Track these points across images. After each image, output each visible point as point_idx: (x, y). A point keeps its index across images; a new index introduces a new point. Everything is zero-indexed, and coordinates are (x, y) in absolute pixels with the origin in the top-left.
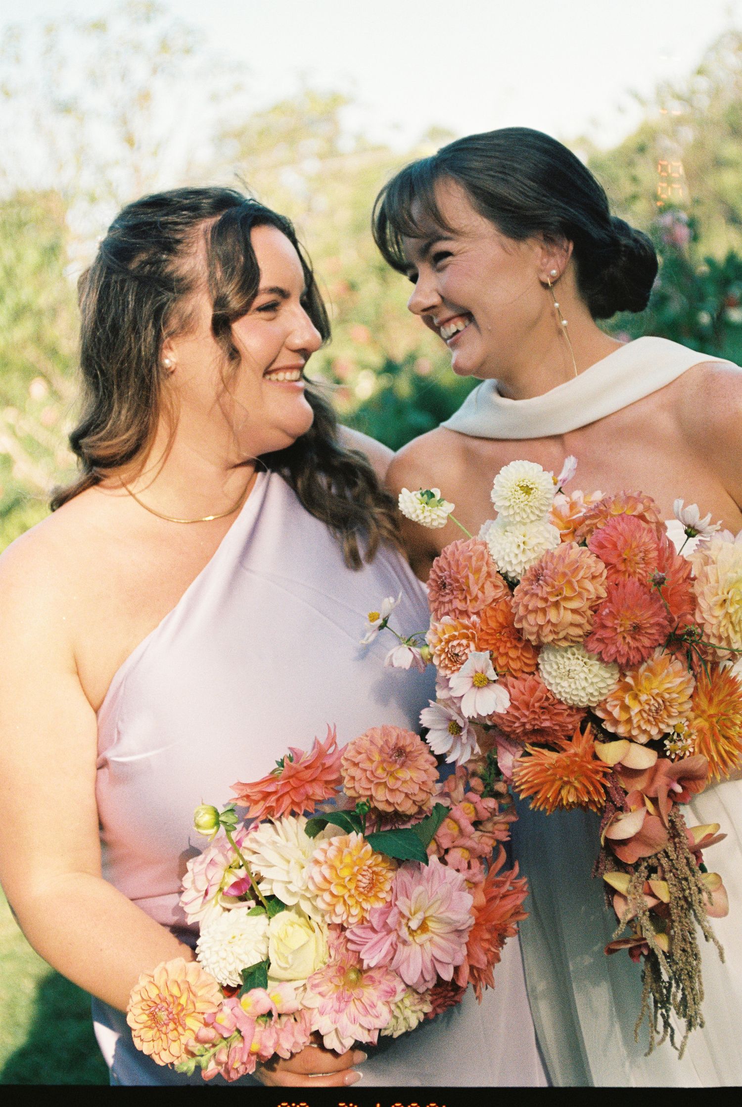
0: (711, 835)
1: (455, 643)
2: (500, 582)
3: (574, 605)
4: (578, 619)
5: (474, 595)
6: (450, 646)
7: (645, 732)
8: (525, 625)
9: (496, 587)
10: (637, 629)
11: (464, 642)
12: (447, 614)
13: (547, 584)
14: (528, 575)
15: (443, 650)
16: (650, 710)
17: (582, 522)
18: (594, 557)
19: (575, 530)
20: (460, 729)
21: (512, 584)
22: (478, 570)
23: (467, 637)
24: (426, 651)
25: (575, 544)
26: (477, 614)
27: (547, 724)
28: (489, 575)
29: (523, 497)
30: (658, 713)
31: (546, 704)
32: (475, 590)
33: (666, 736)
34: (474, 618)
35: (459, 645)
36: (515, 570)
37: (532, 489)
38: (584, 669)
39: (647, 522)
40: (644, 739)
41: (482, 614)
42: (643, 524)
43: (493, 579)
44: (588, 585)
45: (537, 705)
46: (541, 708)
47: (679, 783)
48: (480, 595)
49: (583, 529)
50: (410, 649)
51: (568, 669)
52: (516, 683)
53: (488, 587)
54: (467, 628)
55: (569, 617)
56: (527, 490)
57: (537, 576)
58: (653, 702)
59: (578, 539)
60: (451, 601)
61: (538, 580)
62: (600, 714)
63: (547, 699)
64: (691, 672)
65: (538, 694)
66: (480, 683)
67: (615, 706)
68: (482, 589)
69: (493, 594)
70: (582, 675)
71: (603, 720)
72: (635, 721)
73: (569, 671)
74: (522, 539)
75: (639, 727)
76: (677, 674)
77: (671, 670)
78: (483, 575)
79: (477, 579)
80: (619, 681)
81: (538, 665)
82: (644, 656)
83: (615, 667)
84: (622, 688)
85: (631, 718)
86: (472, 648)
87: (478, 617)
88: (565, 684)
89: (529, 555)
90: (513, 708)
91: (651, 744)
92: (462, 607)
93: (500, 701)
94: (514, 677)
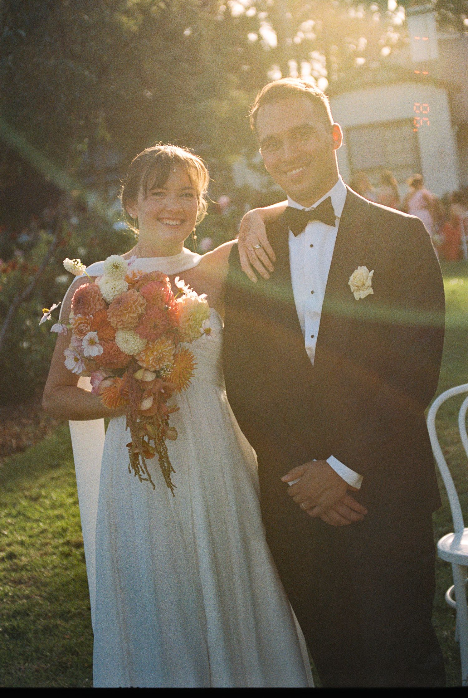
0: (173, 409)
1: (82, 325)
2: (103, 303)
3: (132, 315)
4: (133, 321)
5: (92, 307)
6: (80, 326)
7: (154, 366)
8: (112, 320)
9: (101, 305)
10: (156, 326)
13: (123, 306)
14: (115, 301)
15: (76, 327)
16: (157, 358)
17: (138, 281)
18: (142, 297)
19: (134, 284)
20: (79, 361)
21: (107, 304)
22: (94, 298)
23: (87, 324)
24: (68, 327)
26: (92, 314)
27: (116, 361)
28: (98, 300)
29: (115, 270)
30: (160, 360)
31: (117, 353)
32: (92, 305)
33: (162, 369)
34: (91, 316)
35: (84, 326)
36: (110, 298)
37: (118, 267)
38: (134, 340)
40: (153, 370)
41: (94, 314)
43: (100, 302)
44: (139, 308)
45: (113, 353)
46: (115, 354)
47: (163, 389)
48: (94, 307)
49: (137, 284)
50: (62, 325)
51: (127, 339)
52: (105, 344)
53: (98, 304)
54: (88, 320)
55: (130, 320)
56: (116, 267)
57: (119, 301)
58: (158, 355)
59: (135, 288)
60: (82, 308)
61: (119, 303)
62: (137, 358)
63: (118, 351)
64: (175, 345)
65: (114, 349)
66: (92, 342)
67: (144, 355)
68: (95, 305)
69: (99, 307)
70: (132, 342)
71: (138, 361)
73: (127, 341)
74: (114, 286)
75: (152, 365)
76: (169, 345)
77: (167, 344)
78: (96, 299)
79: (94, 301)
80: (146, 346)
81: (114, 337)
82: (157, 337)
83: (145, 341)
84: (147, 349)
85: (149, 361)
86: (89, 328)
87: (93, 316)
88: (125, 345)
89: (116, 293)
90: (104, 353)
91: (155, 372)
92: (86, 311)
93: (99, 351)
94: (105, 341)
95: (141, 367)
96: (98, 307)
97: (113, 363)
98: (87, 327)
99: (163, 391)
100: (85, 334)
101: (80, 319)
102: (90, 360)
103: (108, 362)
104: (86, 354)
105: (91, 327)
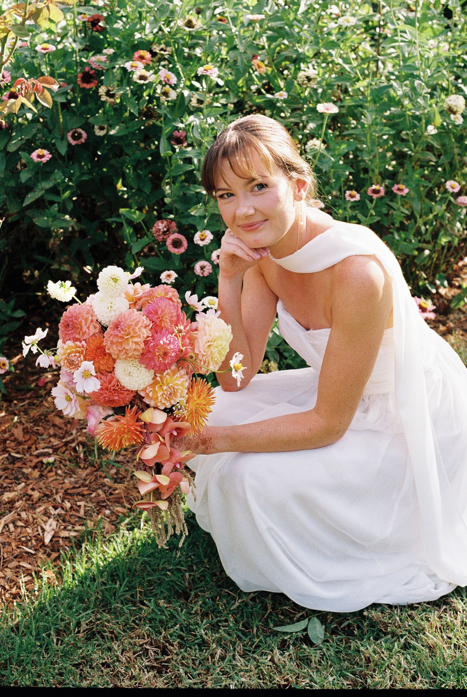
1: (73, 355)
2: (98, 326)
3: (136, 340)
4: (138, 347)
5: (84, 331)
6: (70, 356)
7: (163, 404)
8: (111, 350)
9: (95, 327)
10: (165, 354)
11: (78, 354)
12: (70, 340)
13: (123, 330)
14: (113, 324)
15: (66, 358)
16: (167, 393)
17: (140, 299)
18: (145, 317)
19: (136, 302)
20: (71, 400)
21: (104, 329)
22: (86, 319)
23: (79, 352)
24: (56, 358)
25: (135, 310)
26: (85, 340)
27: (116, 398)
28: (92, 321)
29: (113, 283)
30: (171, 395)
31: (117, 388)
32: (85, 328)
33: (173, 406)
34: (83, 342)
35: (75, 356)
36: (105, 321)
37: (117, 280)
38: (138, 372)
39: (172, 301)
40: (162, 408)
41: (87, 340)
42: (171, 303)
43: (94, 324)
44: (144, 331)
45: (112, 388)
46: (114, 390)
47: (176, 431)
48: (87, 330)
49: (140, 302)
50: (48, 357)
51: (129, 371)
52: (102, 377)
53: (91, 328)
54: (80, 347)
55: (134, 346)
56: (115, 280)
57: (117, 326)
58: (168, 390)
59: (138, 307)
60: (72, 333)
62: (142, 394)
63: (118, 385)
64: (188, 376)
65: (113, 383)
66: (86, 375)
67: (150, 391)
68: (88, 328)
69: (94, 331)
70: (136, 375)
71: (144, 398)
72: (159, 399)
73: (129, 373)
74: (110, 305)
75: (161, 401)
76: (181, 377)
77: (178, 375)
78: (89, 322)
79: (86, 323)
80: (153, 379)
81: (114, 368)
82: (166, 367)
83: (152, 372)
84: (155, 382)
85: (157, 397)
86: (82, 357)
87: (86, 342)
88: (127, 379)
89: (113, 313)
90: (101, 389)
91: (165, 410)
92: (77, 336)
93: (95, 385)
94: (102, 374)
95: (148, 406)
96: (92, 331)
97: (113, 401)
98: (80, 357)
99: (175, 433)
100: (77, 366)
101: (70, 347)
102: (84, 398)
103: (107, 399)
104: (79, 390)
105: (84, 357)
